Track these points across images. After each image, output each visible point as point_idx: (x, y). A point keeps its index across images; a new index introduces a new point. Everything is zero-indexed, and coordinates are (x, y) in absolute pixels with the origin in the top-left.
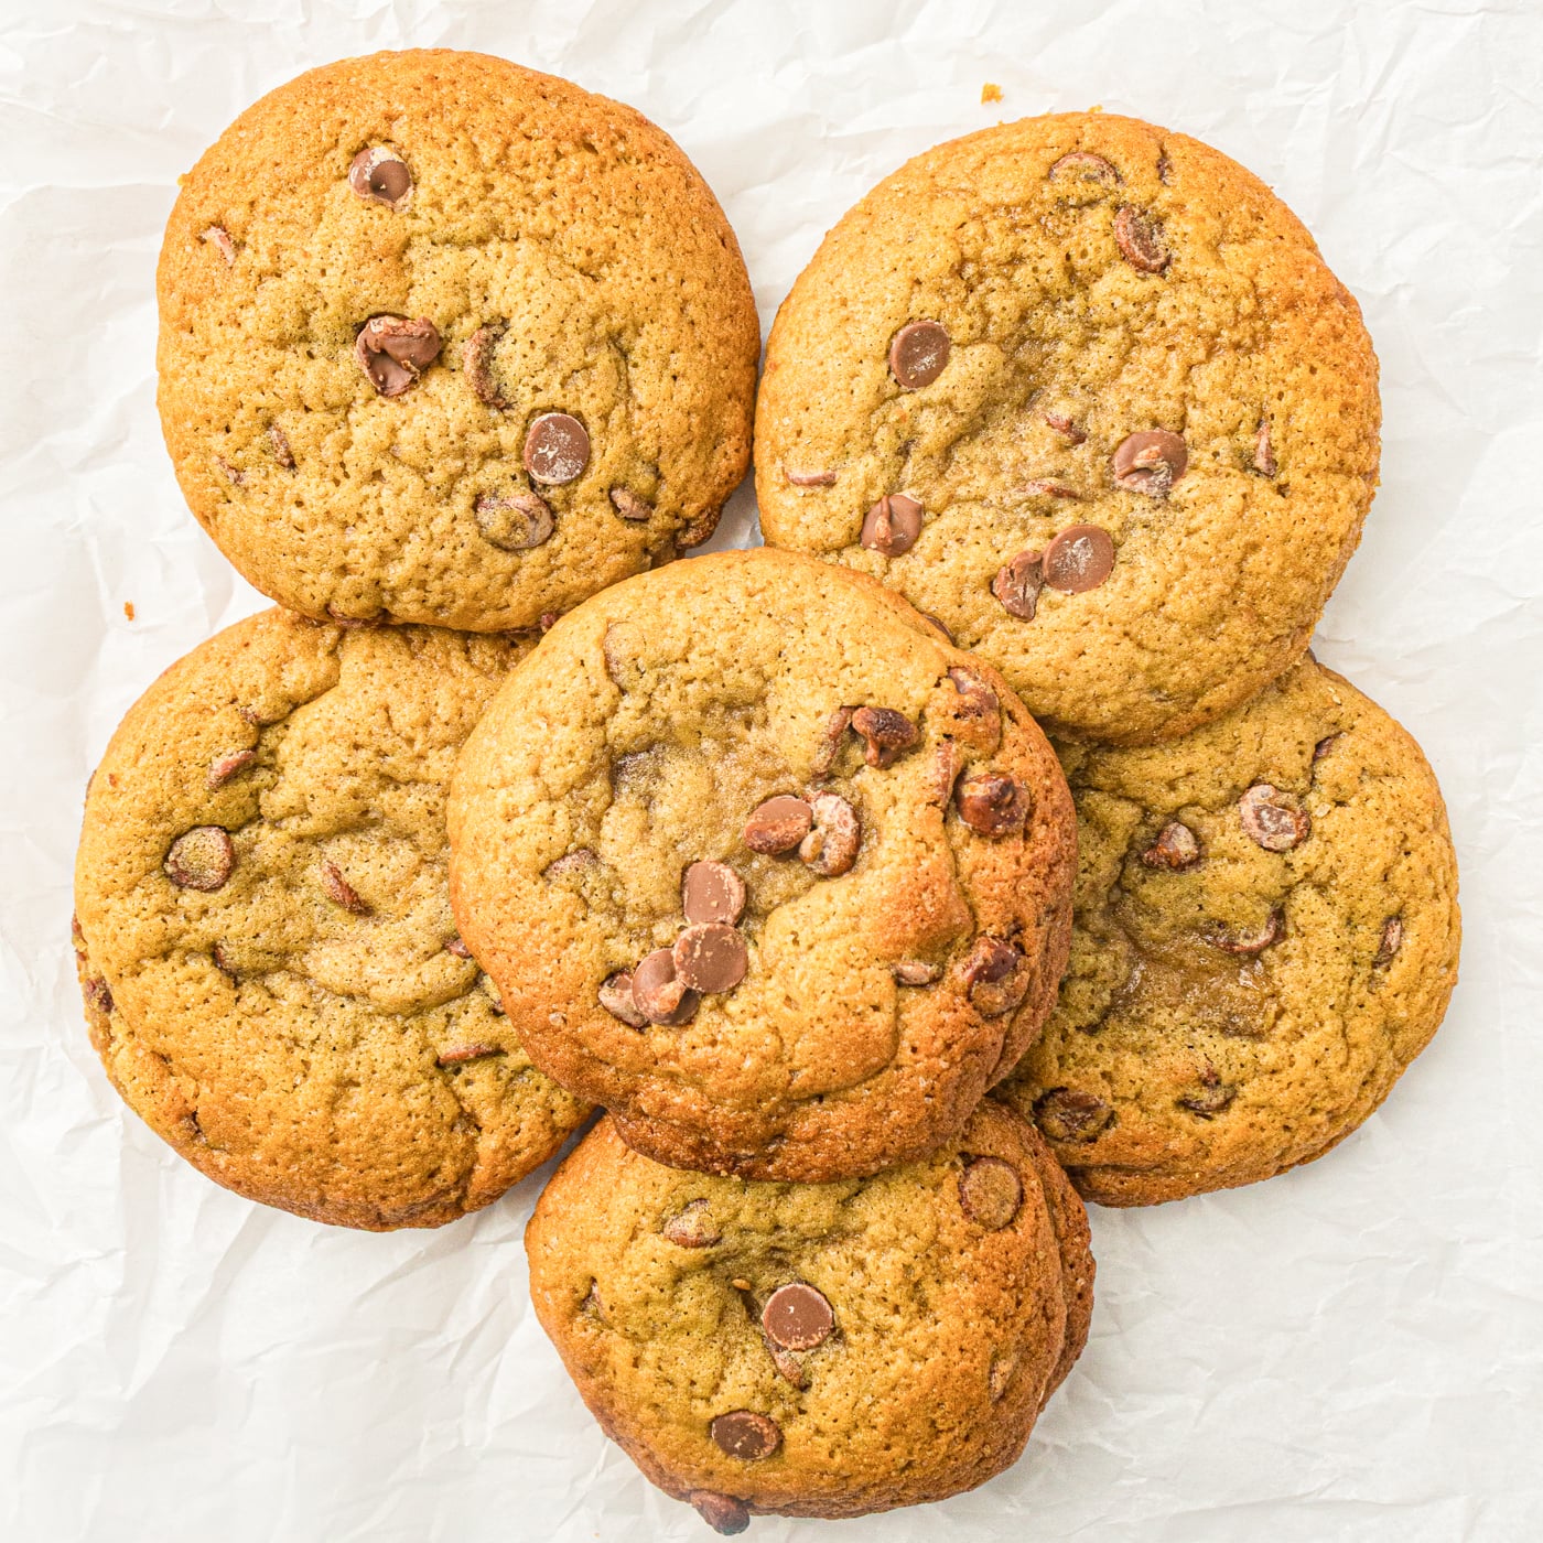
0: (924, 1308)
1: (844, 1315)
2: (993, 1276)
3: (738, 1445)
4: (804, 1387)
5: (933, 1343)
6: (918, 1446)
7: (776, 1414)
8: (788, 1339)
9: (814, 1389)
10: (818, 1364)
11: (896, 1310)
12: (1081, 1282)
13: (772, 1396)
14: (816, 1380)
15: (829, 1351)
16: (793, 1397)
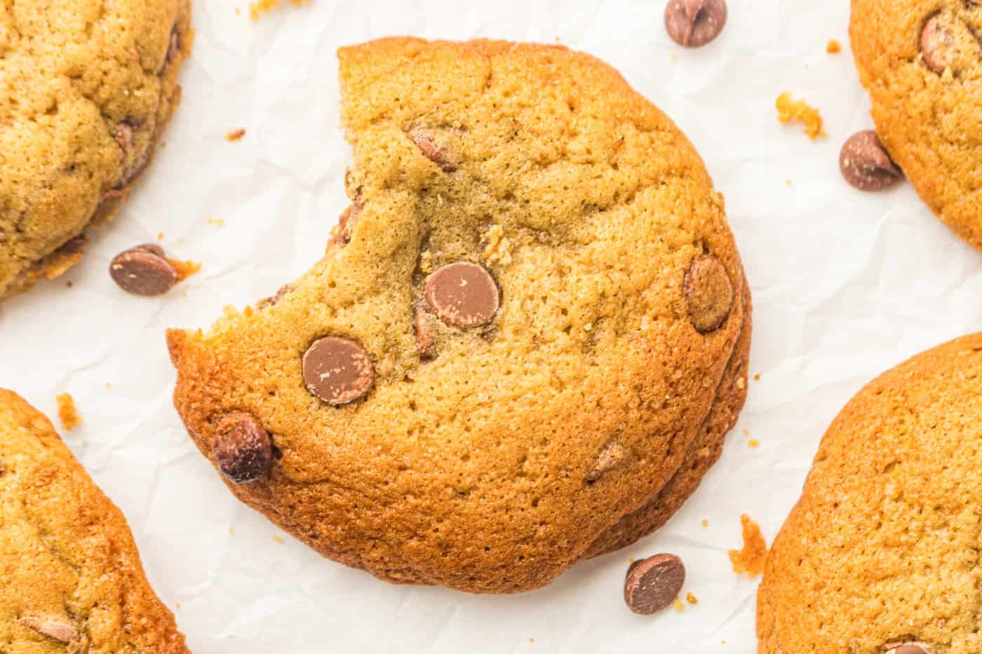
0: (589, 345)
1: (511, 313)
2: (666, 358)
3: (323, 376)
4: (426, 358)
5: (579, 379)
6: (493, 474)
7: (385, 365)
8: (444, 305)
9: (436, 363)
10: (454, 343)
11: (567, 329)
12: (706, 452)
13: (392, 348)
14: (443, 356)
15: (471, 339)
16: (409, 362)
